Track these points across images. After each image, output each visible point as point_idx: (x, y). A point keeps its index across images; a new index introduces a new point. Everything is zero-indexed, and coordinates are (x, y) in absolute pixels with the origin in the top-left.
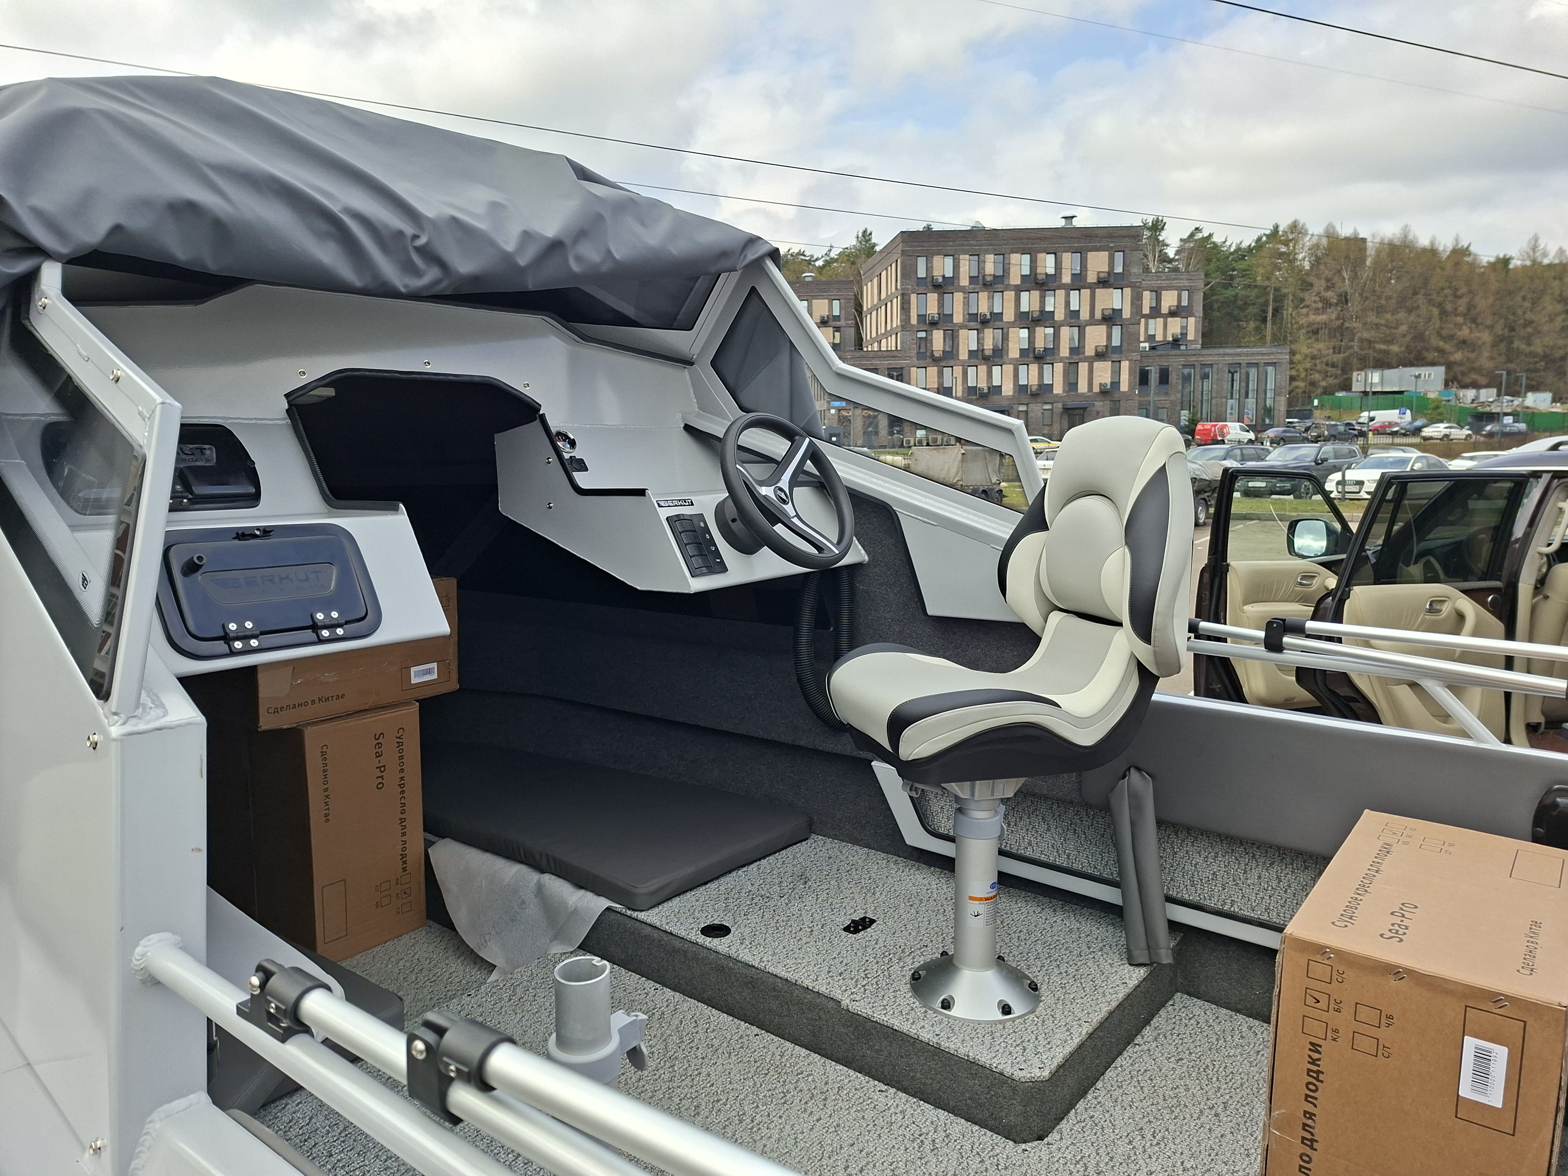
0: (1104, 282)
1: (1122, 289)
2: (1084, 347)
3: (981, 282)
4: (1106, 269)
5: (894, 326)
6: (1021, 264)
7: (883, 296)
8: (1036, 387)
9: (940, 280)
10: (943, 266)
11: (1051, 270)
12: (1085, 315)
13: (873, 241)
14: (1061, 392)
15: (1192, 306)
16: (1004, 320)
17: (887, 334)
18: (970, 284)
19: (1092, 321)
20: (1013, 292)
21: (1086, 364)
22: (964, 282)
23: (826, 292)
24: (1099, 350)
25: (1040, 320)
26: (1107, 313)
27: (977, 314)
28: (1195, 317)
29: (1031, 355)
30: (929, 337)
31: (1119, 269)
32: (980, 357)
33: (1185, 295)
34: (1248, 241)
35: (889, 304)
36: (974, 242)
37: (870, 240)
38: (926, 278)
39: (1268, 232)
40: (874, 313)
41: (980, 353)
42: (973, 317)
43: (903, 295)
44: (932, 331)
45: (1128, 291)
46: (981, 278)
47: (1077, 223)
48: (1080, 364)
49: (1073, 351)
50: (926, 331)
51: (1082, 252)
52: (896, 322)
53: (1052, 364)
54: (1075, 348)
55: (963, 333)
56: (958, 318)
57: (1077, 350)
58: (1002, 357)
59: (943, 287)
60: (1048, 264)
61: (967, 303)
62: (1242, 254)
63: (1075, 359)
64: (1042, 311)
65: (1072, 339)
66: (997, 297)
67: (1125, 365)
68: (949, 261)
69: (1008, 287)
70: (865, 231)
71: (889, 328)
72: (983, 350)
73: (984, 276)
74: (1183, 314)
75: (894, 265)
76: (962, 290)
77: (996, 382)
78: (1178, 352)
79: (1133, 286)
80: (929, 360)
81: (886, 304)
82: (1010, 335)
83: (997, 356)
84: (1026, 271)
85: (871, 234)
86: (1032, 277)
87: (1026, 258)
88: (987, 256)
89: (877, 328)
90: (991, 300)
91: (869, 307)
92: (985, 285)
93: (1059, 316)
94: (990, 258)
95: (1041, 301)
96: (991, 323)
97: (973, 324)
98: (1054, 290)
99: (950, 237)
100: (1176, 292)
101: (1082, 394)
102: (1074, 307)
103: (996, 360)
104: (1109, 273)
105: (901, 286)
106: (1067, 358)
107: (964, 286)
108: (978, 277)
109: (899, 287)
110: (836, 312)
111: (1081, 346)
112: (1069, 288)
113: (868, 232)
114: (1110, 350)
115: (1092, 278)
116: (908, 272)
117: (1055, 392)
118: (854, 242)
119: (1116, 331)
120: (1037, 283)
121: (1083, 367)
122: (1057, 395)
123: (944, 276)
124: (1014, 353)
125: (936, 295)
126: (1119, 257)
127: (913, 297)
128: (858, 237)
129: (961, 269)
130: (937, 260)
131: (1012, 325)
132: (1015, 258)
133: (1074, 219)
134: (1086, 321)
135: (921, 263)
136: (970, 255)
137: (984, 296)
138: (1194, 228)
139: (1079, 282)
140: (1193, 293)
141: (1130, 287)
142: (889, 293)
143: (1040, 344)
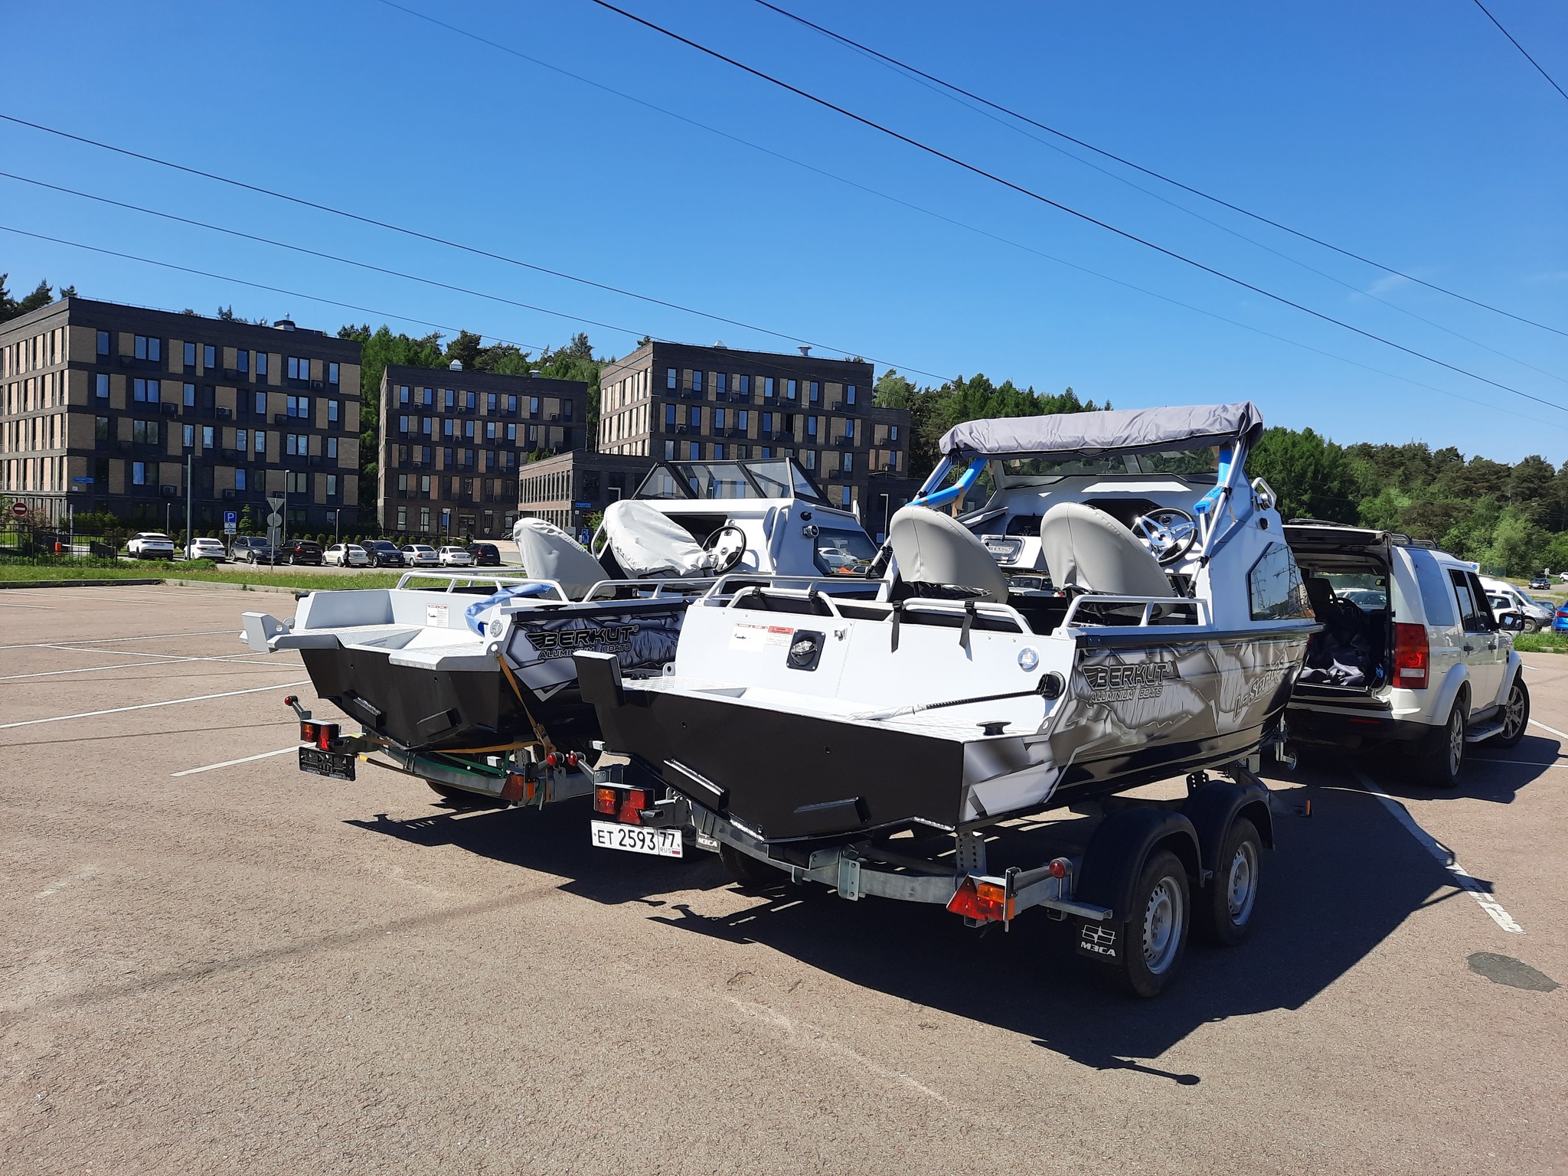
0: (839, 411)
1: (853, 419)
2: (820, 470)
3: (727, 399)
4: (839, 398)
6: (764, 386)
7: (628, 401)
9: (689, 392)
10: (692, 380)
11: (792, 395)
12: (821, 439)
15: (900, 441)
16: (749, 437)
17: (631, 440)
18: (717, 399)
19: (827, 447)
20: (757, 412)
22: (712, 397)
24: (833, 473)
25: (781, 441)
27: (723, 429)
28: (901, 450)
31: (851, 401)
33: (894, 429)
35: (635, 411)
36: (720, 361)
38: (675, 389)
40: (615, 418)
42: (720, 432)
43: (652, 403)
44: (680, 441)
45: (859, 422)
46: (727, 395)
50: (674, 440)
51: (820, 382)
52: (643, 429)
55: (709, 446)
56: (705, 431)
59: (692, 399)
60: (789, 388)
61: (713, 417)
65: (809, 461)
66: (743, 414)
67: (855, 490)
68: (698, 375)
69: (753, 407)
70: (582, 335)
71: (634, 434)
73: (731, 393)
74: (893, 447)
75: (642, 374)
76: (709, 404)
81: (631, 410)
82: (753, 452)
84: (769, 394)
86: (775, 400)
88: (734, 375)
89: (618, 434)
90: (736, 417)
91: (609, 410)
92: (731, 402)
93: (799, 439)
94: (736, 378)
96: (736, 439)
97: (719, 439)
99: (696, 353)
100: (887, 427)
102: (811, 431)
104: (842, 403)
105: (653, 392)
107: (712, 401)
108: (725, 393)
109: (648, 395)
110: (567, 412)
111: (817, 469)
112: (807, 414)
113: (585, 336)
114: (842, 475)
115: (827, 406)
118: (569, 344)
119: (848, 457)
123: (692, 389)
125: (685, 406)
126: (851, 390)
127: (663, 406)
128: (574, 340)
129: (709, 385)
130: (687, 373)
131: (755, 442)
132: (760, 380)
133: (809, 350)
134: (823, 445)
135: (672, 373)
136: (718, 373)
137: (729, 412)
139: (816, 409)
140: (901, 429)
141: (861, 419)
142: (636, 400)
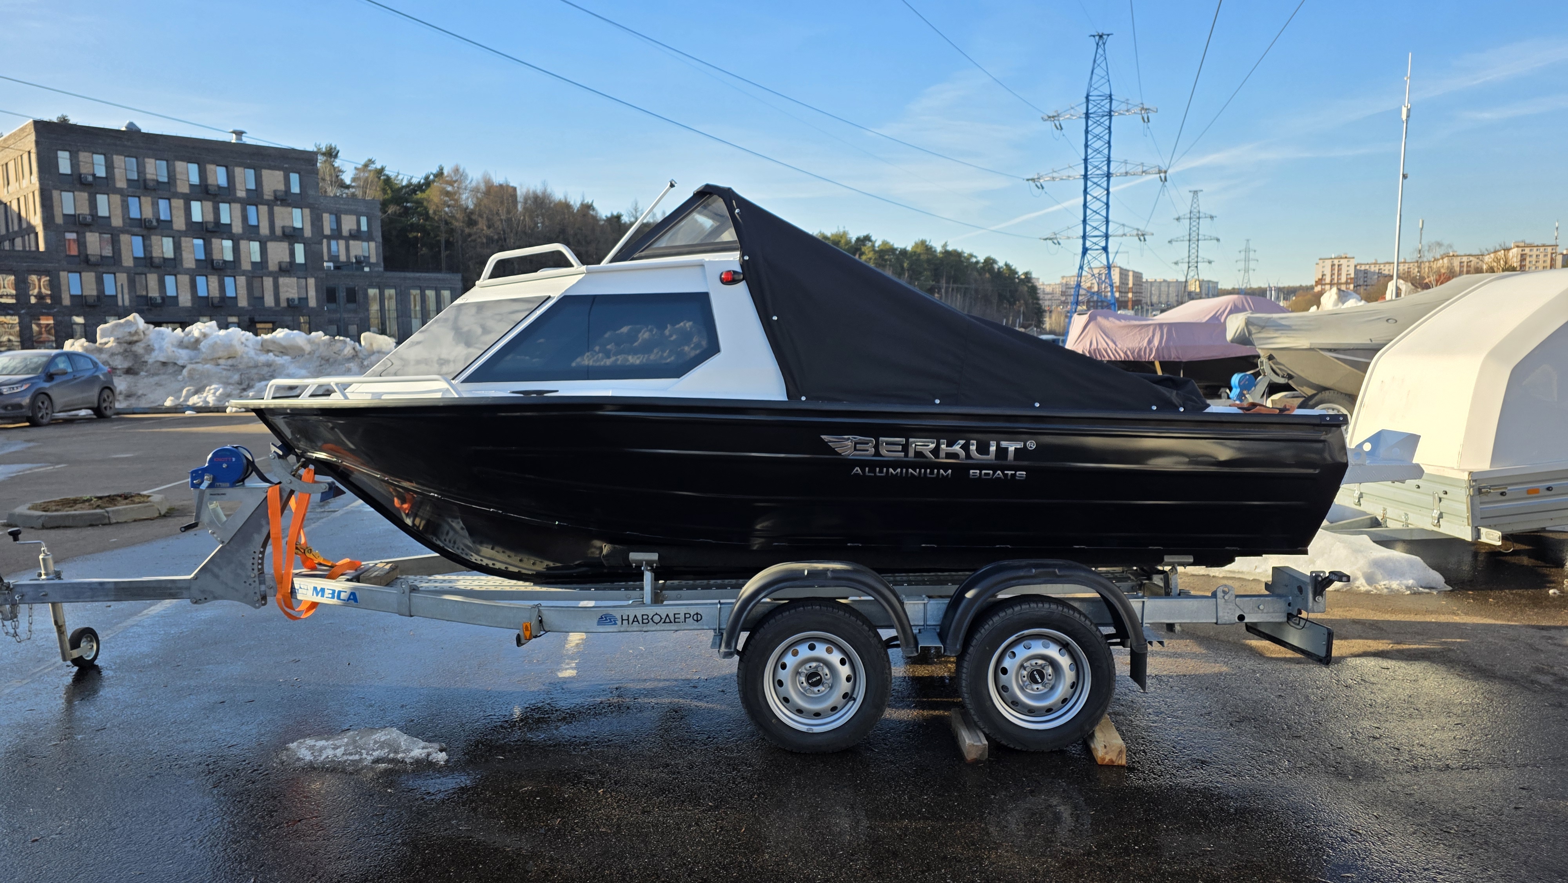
0: (282, 201)
1: (301, 209)
2: (267, 262)
3: (142, 186)
4: (282, 188)
6: (188, 173)
8: (218, 299)
9: (90, 178)
10: (93, 165)
11: (223, 183)
12: (264, 230)
14: (248, 305)
15: (371, 233)
16: (174, 228)
18: (129, 187)
19: (273, 237)
20: (182, 201)
21: (271, 279)
24: (283, 265)
25: (216, 232)
26: (287, 231)
27: (140, 219)
28: (375, 242)
29: (209, 267)
30: (82, 240)
31: (296, 190)
32: (148, 265)
36: (129, 144)
38: (71, 175)
39: (434, 173)
41: (149, 261)
43: (41, 190)
44: (84, 233)
45: (307, 212)
48: (264, 279)
49: (255, 265)
50: (76, 232)
51: (255, 168)
53: (234, 277)
54: (258, 262)
55: (124, 238)
56: (117, 222)
57: (260, 265)
58: (175, 267)
59: (94, 186)
60: (219, 176)
61: (125, 207)
63: (259, 273)
64: (218, 223)
65: (253, 253)
66: (164, 203)
67: (311, 281)
68: (99, 159)
69: (177, 195)
72: (151, 258)
75: (26, 156)
76: (120, 191)
77: (171, 292)
78: (362, 273)
79: (311, 207)
80: (84, 265)
82: (183, 245)
83: (169, 266)
84: (195, 180)
86: (203, 187)
87: (194, 168)
88: (147, 160)
90: (156, 206)
92: (147, 190)
93: (237, 228)
94: (151, 163)
95: (214, 213)
96: (159, 230)
97: (136, 230)
98: (229, 203)
99: (98, 135)
101: (270, 308)
102: (253, 221)
103: (168, 270)
104: (285, 192)
106: (249, 271)
107: (122, 189)
108: (138, 180)
109: (35, 181)
111: (264, 261)
112: (245, 203)
114: (294, 268)
115: (268, 195)
116: (47, 167)
117: (240, 305)
119: (299, 249)
121: (268, 282)
122: (244, 306)
123: (94, 175)
124: (189, 263)
125: (85, 194)
126: (294, 178)
127: (55, 193)
129: (116, 170)
130: (84, 157)
131: (185, 234)
132: (180, 165)
134: (266, 236)
135: (64, 158)
136: (127, 157)
137: (147, 201)
138: (367, 160)
139: (255, 198)
140: (371, 220)
143: (218, 256)
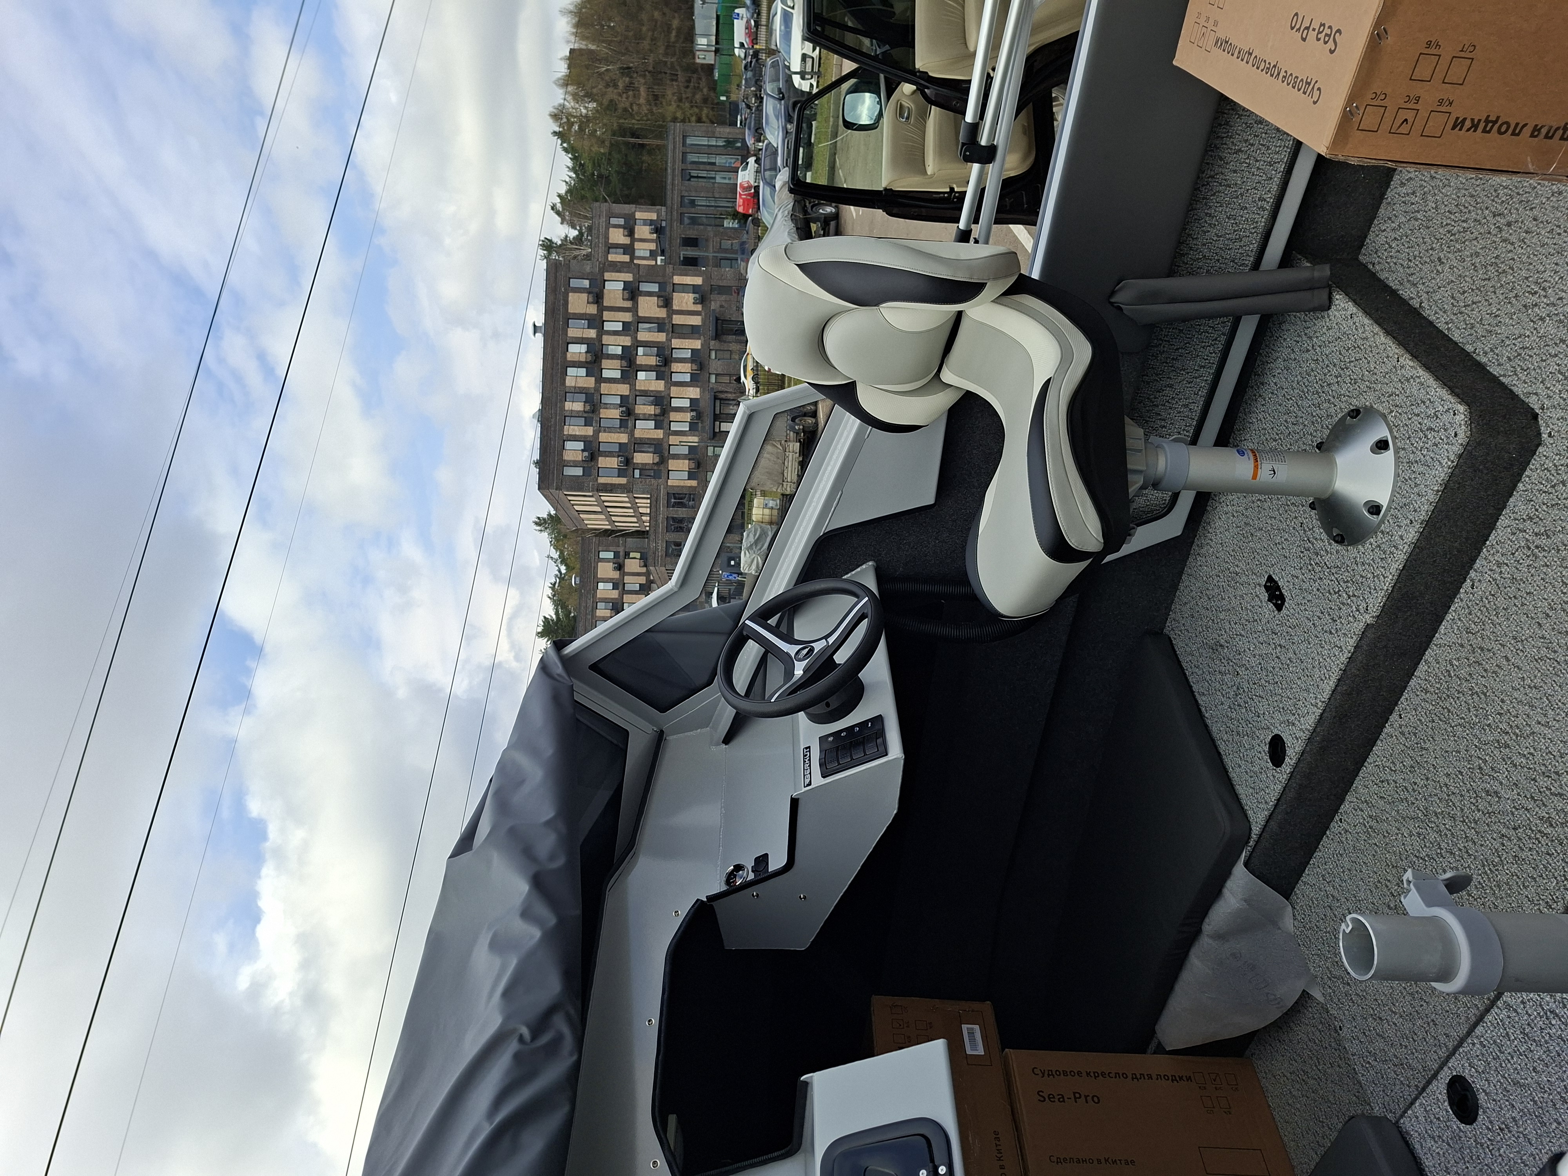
0: (597, 297)
1: (605, 281)
2: (658, 318)
3: (590, 415)
4: (584, 296)
5: (627, 499)
6: (576, 377)
7: (598, 509)
8: (694, 365)
9: (586, 454)
10: (574, 450)
11: (583, 348)
12: (627, 317)
13: (545, 516)
14: (700, 341)
15: (625, 214)
16: (627, 393)
17: (635, 507)
18: (591, 425)
19: (634, 310)
20: (602, 384)
21: (674, 316)
22: (589, 431)
23: (591, 563)
24: (661, 304)
25: (630, 360)
26: (627, 296)
27: (621, 419)
28: (635, 211)
29: (663, 369)
30: (640, 466)
31: (586, 283)
32: (662, 418)
33: (614, 221)
34: (566, 160)
35: (606, 504)
36: (553, 420)
37: (544, 519)
38: (584, 468)
39: (559, 141)
40: (613, 518)
41: (658, 418)
42: (623, 424)
43: (598, 490)
44: (634, 464)
45: (607, 276)
46: (585, 415)
47: (540, 322)
48: (674, 323)
49: (660, 330)
50: (634, 469)
51: (568, 317)
52: (623, 498)
53: (672, 349)
54: (658, 326)
55: (638, 434)
56: (623, 438)
57: (661, 325)
58: (663, 397)
59: (593, 451)
60: (577, 351)
61: (609, 430)
62: (578, 167)
63: (668, 327)
64: (621, 357)
65: (650, 330)
66: (605, 400)
67: (677, 279)
68: (569, 445)
69: (597, 389)
70: (536, 523)
71: (629, 505)
72: (655, 415)
73: (584, 411)
74: (631, 222)
75: (570, 498)
76: (596, 433)
77: (686, 403)
78: (668, 229)
79: (602, 271)
80: (662, 467)
81: (606, 506)
82: (643, 388)
83: (662, 402)
84: (582, 372)
85: (539, 518)
86: (589, 366)
87: (571, 371)
88: (566, 408)
89: (628, 516)
90: (608, 406)
91: (607, 523)
92: (593, 412)
93: (627, 341)
94: (568, 406)
95: (612, 359)
96: (630, 406)
97: (630, 424)
98: (603, 345)
99: (547, 443)
100: (611, 229)
101: (703, 321)
102: (619, 327)
103: (665, 403)
104: (589, 293)
105: (589, 492)
106: (667, 335)
107: (594, 431)
108: (585, 417)
109: (591, 494)
110: (610, 555)
111: (656, 321)
112: (601, 331)
113: (537, 520)
114: (663, 294)
115: (592, 309)
116: (577, 485)
117: (699, 347)
118: (545, 535)
119: (645, 287)
120: (595, 362)
121: (677, 320)
122: (702, 345)
123: (583, 451)
124: (660, 386)
125: (600, 458)
126: (574, 283)
127: (601, 480)
128: (541, 531)
129: (577, 433)
130: (568, 456)
131: (633, 386)
132: (570, 382)
133: (537, 324)
134: (633, 316)
135: (570, 471)
136: (565, 425)
137: (604, 413)
138: (552, 211)
139: (596, 322)
140: (612, 213)
141: (603, 272)
142: (596, 503)
143: (653, 361)
